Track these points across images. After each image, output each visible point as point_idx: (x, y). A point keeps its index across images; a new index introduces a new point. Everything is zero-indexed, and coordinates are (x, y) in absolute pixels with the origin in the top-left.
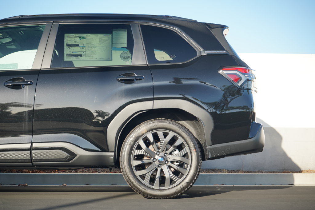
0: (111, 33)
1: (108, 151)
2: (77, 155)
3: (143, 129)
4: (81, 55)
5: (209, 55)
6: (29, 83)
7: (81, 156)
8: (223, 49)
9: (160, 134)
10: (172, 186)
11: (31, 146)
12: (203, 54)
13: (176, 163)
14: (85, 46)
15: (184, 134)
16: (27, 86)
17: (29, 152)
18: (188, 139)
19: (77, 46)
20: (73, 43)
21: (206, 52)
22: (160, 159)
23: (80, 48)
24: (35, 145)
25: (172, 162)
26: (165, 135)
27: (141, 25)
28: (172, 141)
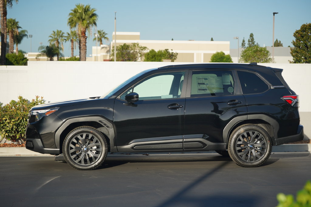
0: (221, 76)
1: (223, 142)
2: (207, 145)
3: (241, 130)
4: (206, 90)
5: (275, 88)
6: (181, 106)
7: (209, 145)
8: (283, 85)
9: (251, 133)
10: (257, 161)
11: (183, 140)
12: (272, 88)
13: (258, 148)
14: (208, 84)
15: (263, 133)
16: (180, 108)
17: (182, 143)
18: (265, 135)
19: (204, 84)
20: (201, 82)
21: (274, 87)
22: (251, 146)
23: (205, 85)
24: (184, 140)
25: (256, 148)
26: (253, 133)
27: (237, 71)
28: (257, 137)
